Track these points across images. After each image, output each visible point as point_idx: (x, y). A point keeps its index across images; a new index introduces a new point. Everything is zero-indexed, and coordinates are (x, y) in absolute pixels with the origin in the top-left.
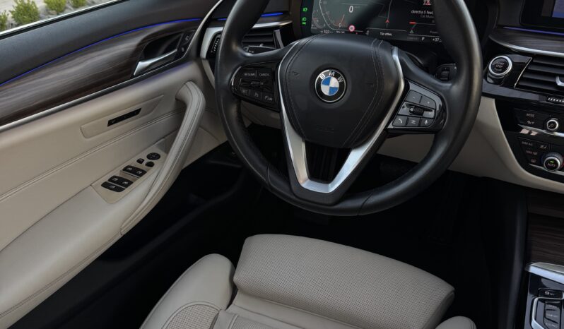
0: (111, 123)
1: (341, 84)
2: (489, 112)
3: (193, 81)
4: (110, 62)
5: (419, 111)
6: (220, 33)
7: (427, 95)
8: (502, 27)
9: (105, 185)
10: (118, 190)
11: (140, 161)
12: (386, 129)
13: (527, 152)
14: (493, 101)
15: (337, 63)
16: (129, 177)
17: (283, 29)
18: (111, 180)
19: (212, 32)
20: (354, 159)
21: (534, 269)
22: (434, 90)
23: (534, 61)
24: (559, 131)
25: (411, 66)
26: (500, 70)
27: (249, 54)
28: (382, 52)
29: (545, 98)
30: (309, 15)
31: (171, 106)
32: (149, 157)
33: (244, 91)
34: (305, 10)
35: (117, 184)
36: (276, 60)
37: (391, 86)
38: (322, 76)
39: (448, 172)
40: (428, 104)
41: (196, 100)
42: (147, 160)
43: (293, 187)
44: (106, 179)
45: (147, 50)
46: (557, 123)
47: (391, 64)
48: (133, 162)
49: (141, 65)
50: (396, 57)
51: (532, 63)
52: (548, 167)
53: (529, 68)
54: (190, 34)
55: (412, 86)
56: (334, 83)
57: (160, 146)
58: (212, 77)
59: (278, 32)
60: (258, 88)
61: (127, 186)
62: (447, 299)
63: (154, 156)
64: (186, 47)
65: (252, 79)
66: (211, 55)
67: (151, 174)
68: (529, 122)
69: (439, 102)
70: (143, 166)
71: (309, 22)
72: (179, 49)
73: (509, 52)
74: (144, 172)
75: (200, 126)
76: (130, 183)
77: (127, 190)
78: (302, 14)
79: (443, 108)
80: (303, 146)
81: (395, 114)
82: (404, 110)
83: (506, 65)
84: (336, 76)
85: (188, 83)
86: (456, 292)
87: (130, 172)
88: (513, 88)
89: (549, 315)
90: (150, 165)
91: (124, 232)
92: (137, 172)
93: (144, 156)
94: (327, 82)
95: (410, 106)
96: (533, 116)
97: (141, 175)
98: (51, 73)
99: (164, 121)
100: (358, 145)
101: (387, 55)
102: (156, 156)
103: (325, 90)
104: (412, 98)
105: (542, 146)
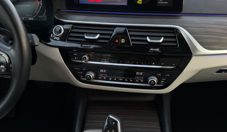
8: (59, 10)
13: (78, 73)
14: (58, 49)
22: (4, 51)
23: (74, 27)
24: (89, 61)
26: (58, 33)
29: (80, 45)
40: (2, 60)
46: (86, 57)
51: (73, 28)
52: (87, 79)
53: (72, 31)
68: (76, 58)
69: (7, 58)
88: (66, 42)
96: (77, 54)
105: (84, 69)
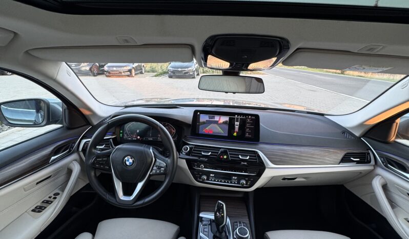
0: (37, 183)
1: (133, 161)
2: (183, 164)
3: (76, 160)
4: (39, 159)
5: (159, 168)
6: (89, 141)
7: (161, 163)
8: (185, 136)
9: (33, 211)
10: (39, 212)
11: (50, 197)
12: (150, 174)
13: (196, 175)
14: (185, 160)
15: (131, 154)
16: (45, 205)
17: (113, 139)
18: (36, 208)
19: (84, 141)
20: (140, 186)
21: (201, 215)
22: (164, 161)
24: (204, 168)
25: (156, 153)
26: (186, 150)
27: (99, 152)
28: (146, 149)
29: (199, 158)
30: (123, 133)
31: (65, 171)
32: (54, 195)
33: (97, 166)
34: (121, 131)
35: (39, 209)
36: (110, 153)
37: (150, 160)
38: (126, 158)
39: (172, 183)
40: (162, 165)
41: (76, 169)
42: (53, 196)
43: (117, 199)
44: (33, 208)
45: (55, 152)
46: (203, 166)
47: (149, 152)
48: (47, 198)
49: (53, 158)
50: (151, 150)
51: (195, 148)
52: (202, 180)
54: (75, 143)
55: (157, 160)
56: (131, 161)
57: (60, 189)
58: (84, 158)
59: (111, 140)
60: (102, 164)
61: (44, 209)
62: (177, 231)
63: (57, 194)
64: (72, 148)
65: (100, 161)
66: (84, 150)
67: (55, 202)
68: (196, 166)
69: (165, 164)
70: (52, 199)
71: (123, 135)
72: (70, 149)
73: (188, 144)
74: (52, 202)
75: (79, 178)
76: (45, 208)
77: (44, 211)
78: (120, 133)
79: (166, 166)
80: (121, 183)
81: (152, 169)
82: (155, 168)
83: (187, 148)
84: (131, 158)
85: (73, 162)
86: (180, 228)
87: (46, 203)
88: (190, 156)
89: (205, 230)
90: (55, 198)
91: (42, 230)
92: (48, 202)
93: (52, 195)
94: (128, 160)
95: (156, 166)
96: (197, 164)
97: (50, 204)
98: (12, 168)
99: (62, 178)
100: (141, 181)
101: (148, 150)
102: (58, 194)
103: (128, 163)
104: (157, 164)
105: (200, 174)
